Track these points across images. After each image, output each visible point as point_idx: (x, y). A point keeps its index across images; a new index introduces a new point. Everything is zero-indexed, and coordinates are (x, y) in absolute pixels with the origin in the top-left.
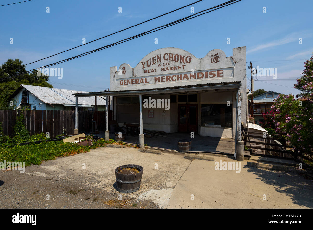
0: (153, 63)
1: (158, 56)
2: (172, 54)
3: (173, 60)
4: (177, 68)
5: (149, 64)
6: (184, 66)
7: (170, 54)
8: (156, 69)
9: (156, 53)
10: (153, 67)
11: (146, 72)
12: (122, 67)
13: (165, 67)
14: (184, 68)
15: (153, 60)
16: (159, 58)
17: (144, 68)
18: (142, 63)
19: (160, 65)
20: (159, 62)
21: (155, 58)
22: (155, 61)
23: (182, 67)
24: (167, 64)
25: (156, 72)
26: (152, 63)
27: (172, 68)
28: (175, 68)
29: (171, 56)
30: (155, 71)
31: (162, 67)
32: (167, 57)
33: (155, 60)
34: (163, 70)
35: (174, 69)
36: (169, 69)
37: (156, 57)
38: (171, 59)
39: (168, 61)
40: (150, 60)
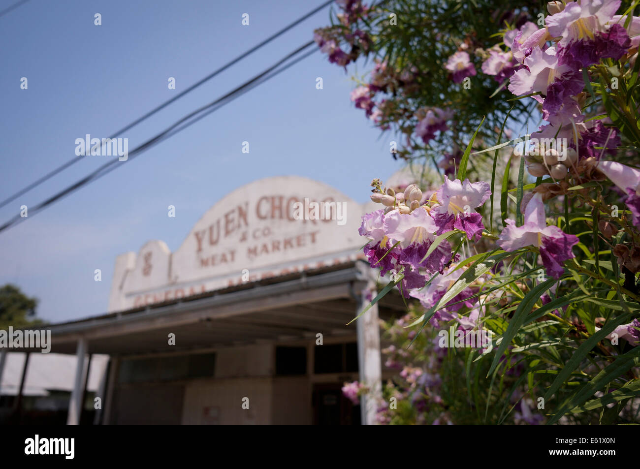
0: (228, 233)
1: (240, 209)
2: (281, 198)
3: (281, 217)
4: (294, 242)
5: (215, 237)
6: (313, 236)
7: (273, 198)
8: (233, 253)
9: (236, 199)
10: (226, 243)
11: (204, 263)
12: (145, 251)
13: (259, 244)
14: (314, 241)
15: (228, 222)
16: (243, 214)
17: (200, 250)
18: (197, 235)
19: (244, 239)
20: (243, 228)
21: (231, 217)
22: (231, 226)
23: (308, 239)
24: (267, 232)
25: (233, 259)
26: (222, 232)
27: (279, 243)
28: (288, 243)
29: (277, 203)
30: (229, 257)
31: (251, 243)
32: (265, 208)
33: (233, 221)
34: (252, 252)
35: (285, 247)
36: (270, 247)
37: (233, 211)
38: (277, 213)
39: (267, 223)
40: (218, 222)
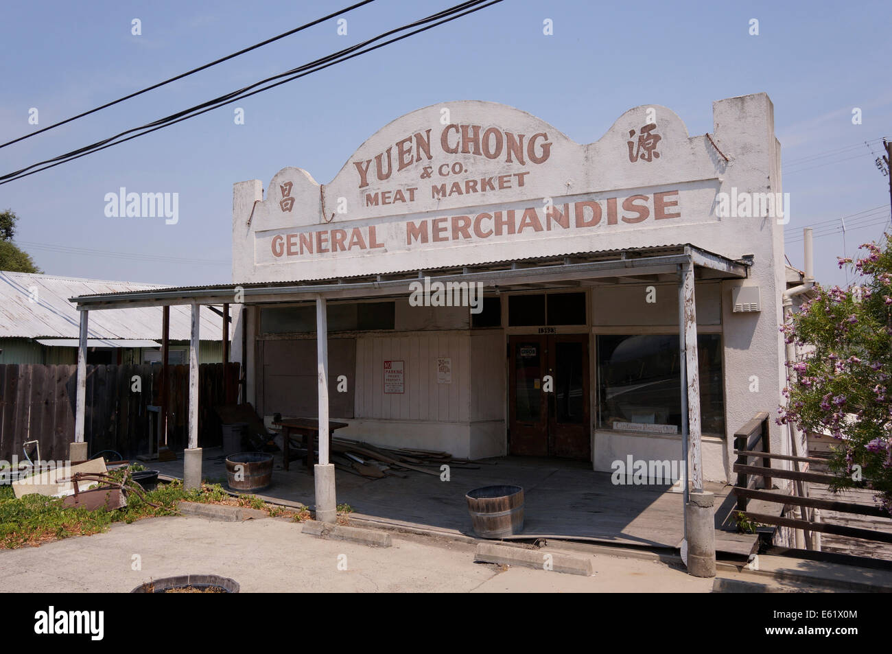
0: (402, 166)
1: (419, 137)
2: (476, 128)
3: (477, 152)
4: (496, 184)
5: (385, 170)
6: (521, 176)
7: (465, 128)
8: (412, 191)
9: (413, 124)
10: (400, 180)
11: (371, 200)
12: (281, 181)
13: (449, 182)
14: (521, 184)
15: (401, 153)
16: (423, 143)
17: (364, 184)
18: (358, 165)
19: (426, 174)
20: (425, 162)
21: (406, 146)
22: (407, 158)
23: (514, 181)
24: (458, 169)
25: (412, 199)
26: (395, 165)
27: (475, 182)
28: (487, 184)
29: (471, 134)
30: (407, 195)
31: (436, 180)
32: (454, 139)
33: (409, 151)
34: (439, 191)
35: (484, 189)
36: (463, 188)
37: (410, 139)
38: (471, 146)
39: (459, 157)
40: (389, 151)
